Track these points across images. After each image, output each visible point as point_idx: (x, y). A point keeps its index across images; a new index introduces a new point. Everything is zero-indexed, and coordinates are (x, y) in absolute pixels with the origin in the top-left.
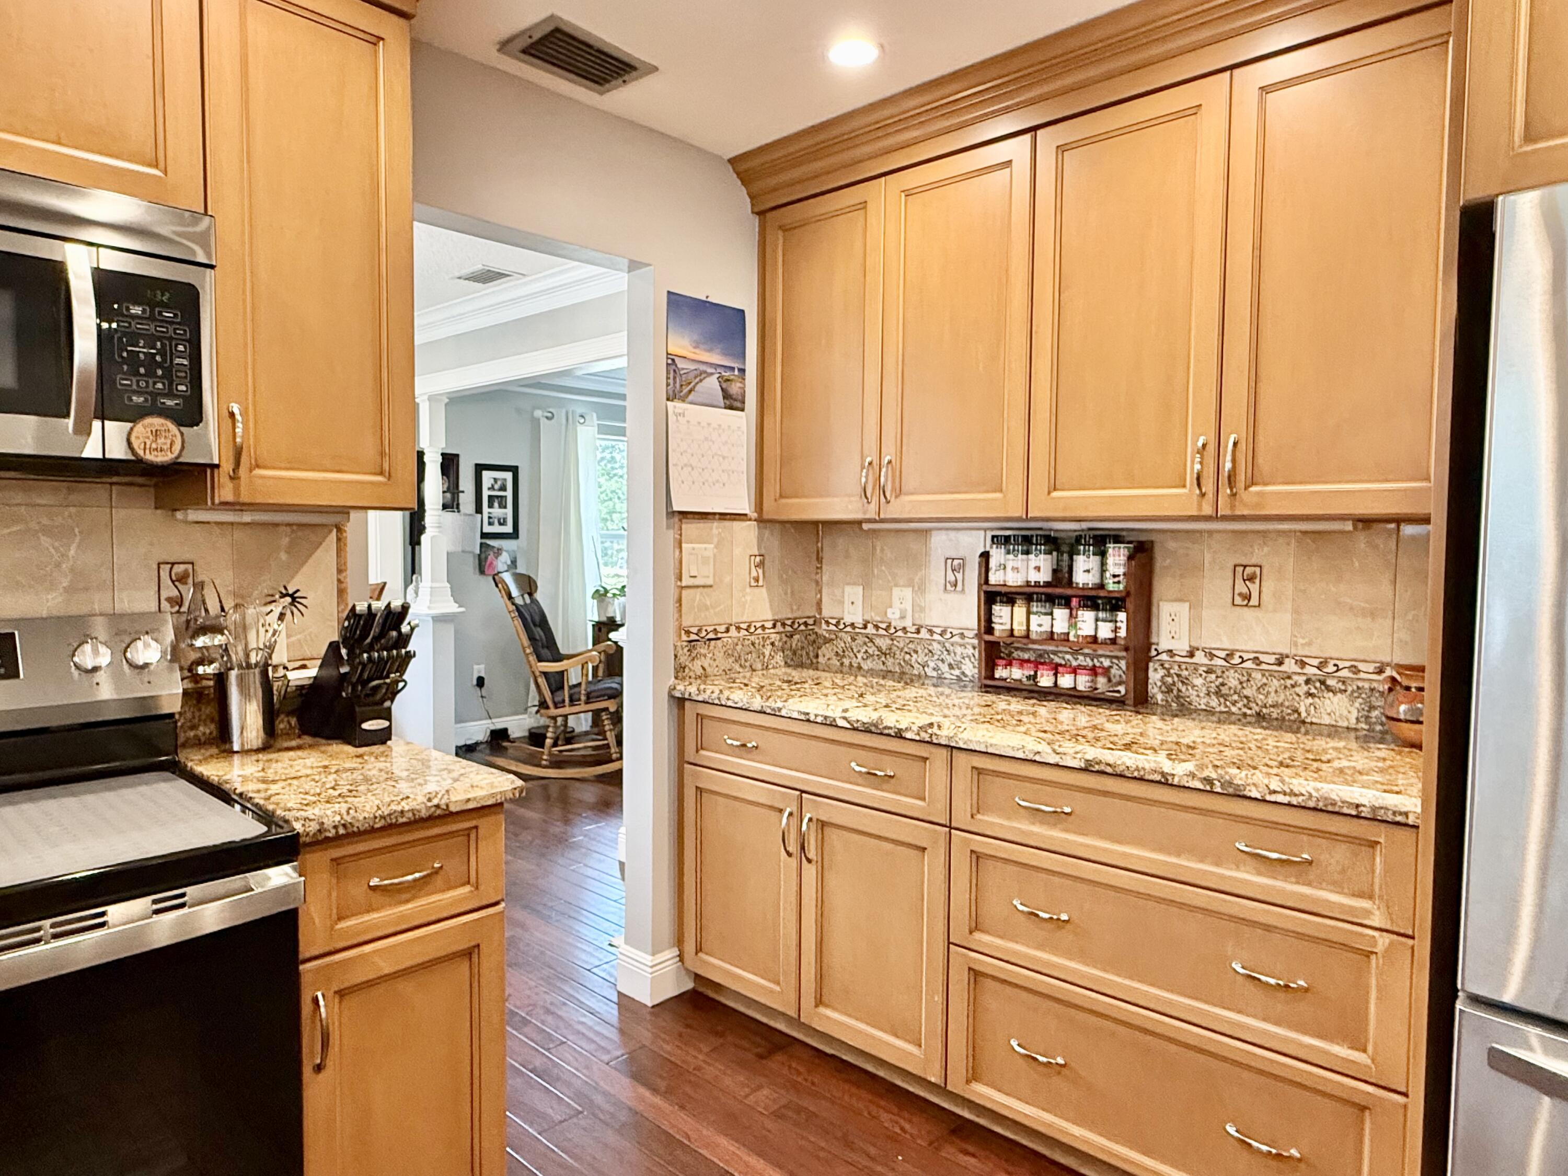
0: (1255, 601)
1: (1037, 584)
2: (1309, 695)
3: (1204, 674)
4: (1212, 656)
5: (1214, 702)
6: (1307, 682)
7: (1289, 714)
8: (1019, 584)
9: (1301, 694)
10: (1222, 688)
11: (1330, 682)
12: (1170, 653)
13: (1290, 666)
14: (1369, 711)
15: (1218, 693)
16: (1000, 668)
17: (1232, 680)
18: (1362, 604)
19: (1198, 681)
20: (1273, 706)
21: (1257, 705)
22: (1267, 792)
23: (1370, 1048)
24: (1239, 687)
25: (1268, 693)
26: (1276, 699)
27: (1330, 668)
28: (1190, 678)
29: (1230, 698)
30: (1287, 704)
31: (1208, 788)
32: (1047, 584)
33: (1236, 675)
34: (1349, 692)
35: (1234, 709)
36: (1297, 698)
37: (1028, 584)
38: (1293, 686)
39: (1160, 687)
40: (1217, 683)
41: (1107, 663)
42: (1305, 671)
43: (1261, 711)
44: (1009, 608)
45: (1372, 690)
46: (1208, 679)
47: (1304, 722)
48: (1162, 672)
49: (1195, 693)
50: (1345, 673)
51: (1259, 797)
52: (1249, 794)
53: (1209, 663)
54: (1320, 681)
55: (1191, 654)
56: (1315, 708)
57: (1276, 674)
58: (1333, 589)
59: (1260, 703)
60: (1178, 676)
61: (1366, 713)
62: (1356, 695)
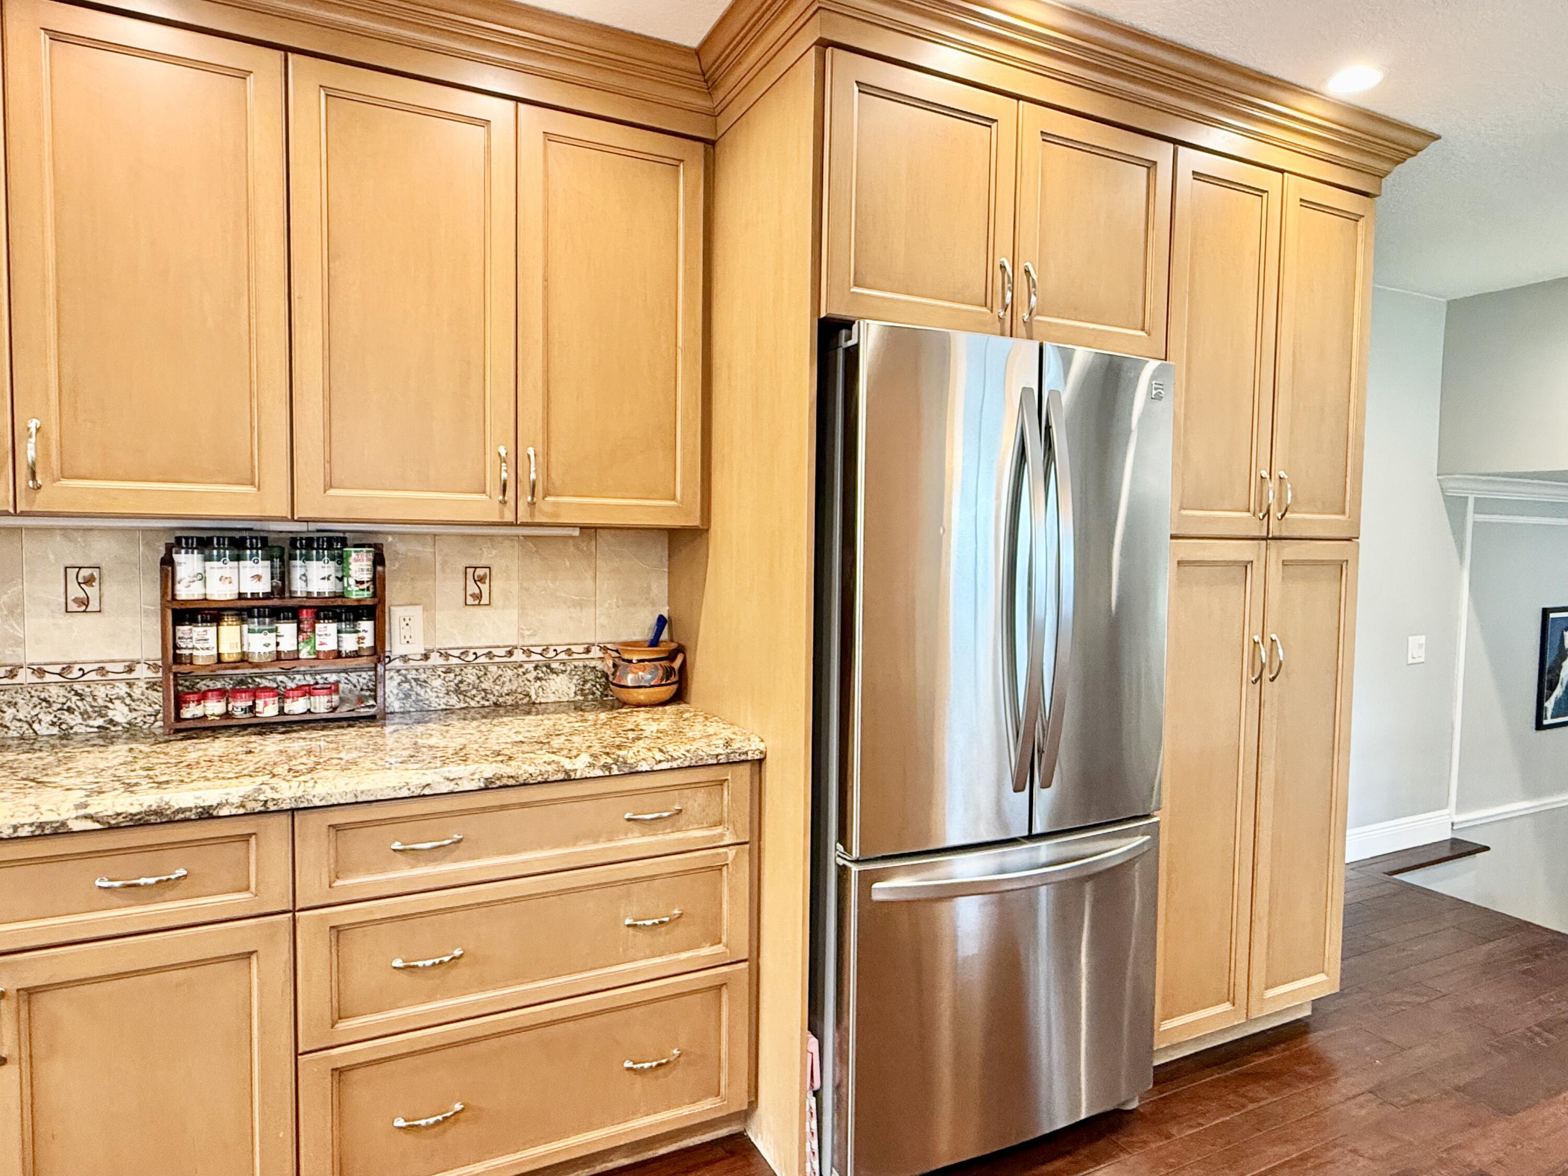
0: (485, 600)
1: (255, 596)
2: (538, 679)
3: (443, 675)
4: (447, 656)
5: (453, 700)
6: (536, 668)
7: (521, 699)
8: (229, 598)
9: (531, 679)
10: (460, 685)
11: (554, 665)
12: (405, 659)
13: (519, 656)
14: (583, 685)
15: (458, 691)
16: (192, 705)
17: (470, 676)
18: (574, 597)
19: (437, 683)
20: (508, 694)
21: (494, 695)
22: (654, 762)
23: (724, 939)
24: (478, 681)
25: (504, 683)
26: (510, 687)
27: (551, 654)
28: (429, 681)
29: (469, 694)
30: (519, 690)
31: (607, 773)
32: (267, 596)
33: (474, 670)
34: (568, 672)
35: (473, 704)
36: (528, 683)
37: (241, 596)
38: (524, 673)
39: (397, 695)
40: (456, 681)
41: (333, 678)
42: (531, 659)
43: (498, 700)
44: (215, 628)
45: (585, 667)
46: (447, 679)
47: (534, 703)
48: (398, 679)
49: (434, 694)
50: (563, 656)
51: (649, 769)
52: (639, 769)
53: (445, 663)
54: (546, 666)
55: (426, 657)
56: (543, 689)
57: (509, 665)
58: (551, 585)
59: (496, 694)
60: (416, 680)
61: (581, 687)
62: (573, 673)
